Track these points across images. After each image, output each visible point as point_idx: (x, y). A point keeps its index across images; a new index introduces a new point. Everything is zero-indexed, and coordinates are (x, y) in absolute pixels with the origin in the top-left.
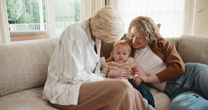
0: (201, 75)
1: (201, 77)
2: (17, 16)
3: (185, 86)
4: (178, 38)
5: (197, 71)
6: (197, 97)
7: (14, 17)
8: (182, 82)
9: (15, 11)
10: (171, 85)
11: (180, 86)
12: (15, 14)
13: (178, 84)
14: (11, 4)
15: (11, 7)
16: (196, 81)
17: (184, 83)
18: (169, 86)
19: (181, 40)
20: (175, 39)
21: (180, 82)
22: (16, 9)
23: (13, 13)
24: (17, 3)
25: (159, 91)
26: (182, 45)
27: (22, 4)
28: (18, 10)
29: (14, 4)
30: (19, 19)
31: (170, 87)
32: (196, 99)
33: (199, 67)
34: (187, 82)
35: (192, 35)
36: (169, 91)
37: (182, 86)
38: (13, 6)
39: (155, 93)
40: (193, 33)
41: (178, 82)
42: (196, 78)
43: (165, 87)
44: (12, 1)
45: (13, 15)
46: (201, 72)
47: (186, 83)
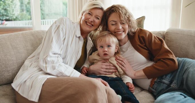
0: (191, 73)
1: (190, 75)
2: (14, 14)
3: (172, 85)
4: (165, 32)
5: (186, 68)
6: (185, 97)
7: (12, 16)
8: (169, 81)
9: (12, 10)
10: (156, 84)
11: (166, 85)
12: (12, 13)
13: (164, 83)
14: (8, 4)
15: (8, 6)
16: (185, 80)
17: (171, 82)
18: (153, 85)
19: (167, 33)
20: (161, 33)
21: (166, 81)
22: (13, 8)
23: (10, 12)
24: (14, 2)
25: (142, 89)
26: (169, 38)
27: (19, 4)
28: (15, 9)
29: (11, 3)
30: (16, 18)
31: (155, 86)
32: (183, 99)
33: (188, 63)
34: (175, 81)
35: (180, 28)
36: (154, 90)
37: (169, 86)
38: (11, 5)
39: (138, 92)
40: (180, 27)
41: (164, 81)
42: (185, 76)
43: (150, 86)
44: (10, 1)
45: (10, 14)
46: (191, 70)
47: (173, 83)
